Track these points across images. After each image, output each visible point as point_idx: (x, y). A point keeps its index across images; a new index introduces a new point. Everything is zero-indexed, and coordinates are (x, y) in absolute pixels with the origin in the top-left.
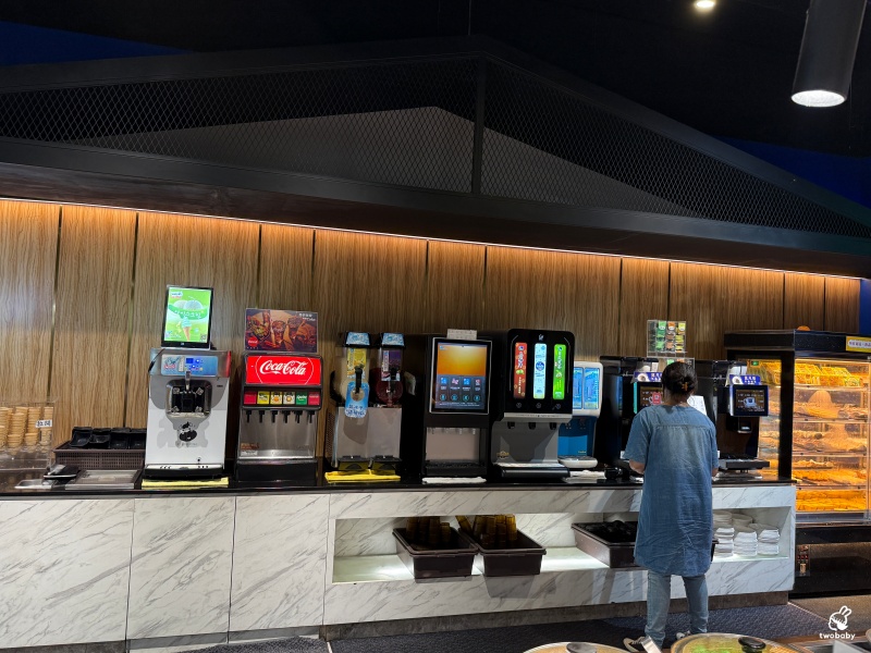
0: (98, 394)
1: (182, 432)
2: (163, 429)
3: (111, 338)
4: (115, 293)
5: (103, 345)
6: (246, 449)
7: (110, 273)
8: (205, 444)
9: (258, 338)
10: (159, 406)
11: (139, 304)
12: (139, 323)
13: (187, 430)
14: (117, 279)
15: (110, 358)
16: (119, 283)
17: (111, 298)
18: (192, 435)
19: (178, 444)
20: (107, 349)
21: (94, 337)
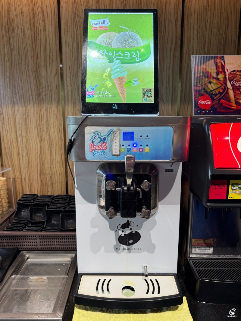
0: (42, 163)
1: (120, 233)
2: (96, 230)
3: (47, 110)
4: (45, 64)
5: (41, 116)
6: (198, 246)
7: (39, 42)
8: (151, 249)
9: (211, 96)
10: (89, 199)
11: (68, 74)
12: (70, 94)
13: (128, 231)
14: (46, 48)
15: (48, 129)
16: (48, 53)
17: (43, 70)
18: (135, 237)
19: (117, 249)
20: (44, 121)
21: (32, 109)
